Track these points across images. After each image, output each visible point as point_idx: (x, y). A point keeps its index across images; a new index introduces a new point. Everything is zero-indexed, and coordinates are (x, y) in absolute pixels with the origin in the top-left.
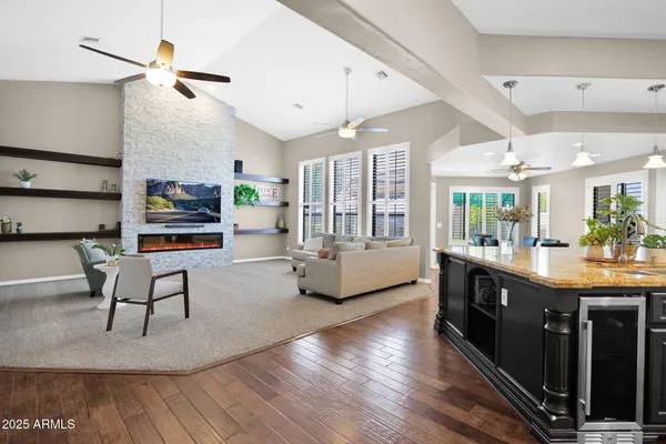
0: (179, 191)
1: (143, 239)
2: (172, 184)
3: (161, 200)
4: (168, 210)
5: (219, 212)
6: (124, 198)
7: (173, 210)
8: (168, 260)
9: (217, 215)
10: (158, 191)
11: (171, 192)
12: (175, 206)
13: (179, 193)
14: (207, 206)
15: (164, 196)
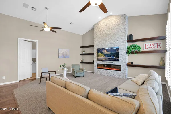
0: (106, 51)
1: (98, 65)
2: (104, 49)
3: (101, 54)
4: (103, 57)
5: (118, 57)
6: (94, 54)
7: (104, 57)
8: (103, 72)
9: (118, 58)
10: (100, 51)
11: (103, 52)
12: (105, 56)
13: (106, 52)
14: (114, 55)
15: (102, 53)
